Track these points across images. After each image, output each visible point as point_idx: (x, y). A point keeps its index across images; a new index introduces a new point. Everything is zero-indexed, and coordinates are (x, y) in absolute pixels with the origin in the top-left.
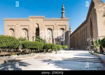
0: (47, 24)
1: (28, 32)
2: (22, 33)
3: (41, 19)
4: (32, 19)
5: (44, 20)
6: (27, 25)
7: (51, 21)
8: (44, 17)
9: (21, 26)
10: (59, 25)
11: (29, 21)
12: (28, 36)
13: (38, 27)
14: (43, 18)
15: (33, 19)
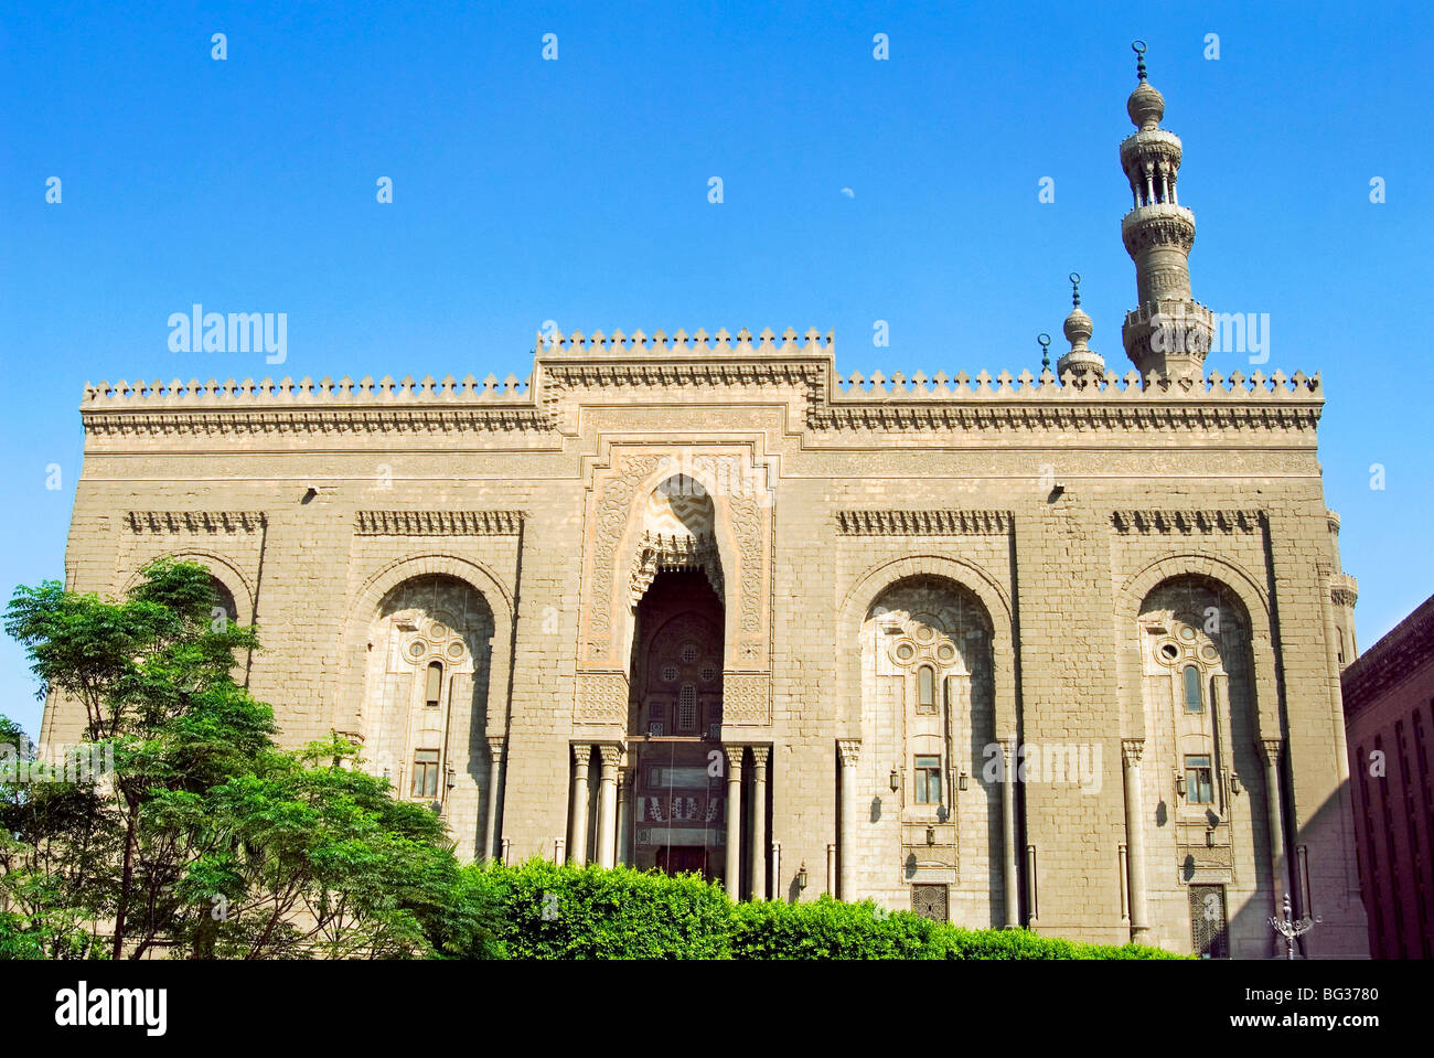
0: (874, 495)
1: (500, 642)
2: (374, 664)
3: (769, 392)
4: (596, 394)
5: (815, 422)
6: (482, 499)
7: (961, 437)
8: (815, 350)
9: (369, 524)
10: (1117, 520)
11: (532, 438)
12: (495, 728)
13: (707, 547)
14: (803, 372)
15: (609, 394)
